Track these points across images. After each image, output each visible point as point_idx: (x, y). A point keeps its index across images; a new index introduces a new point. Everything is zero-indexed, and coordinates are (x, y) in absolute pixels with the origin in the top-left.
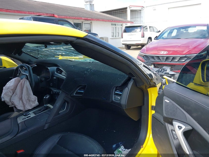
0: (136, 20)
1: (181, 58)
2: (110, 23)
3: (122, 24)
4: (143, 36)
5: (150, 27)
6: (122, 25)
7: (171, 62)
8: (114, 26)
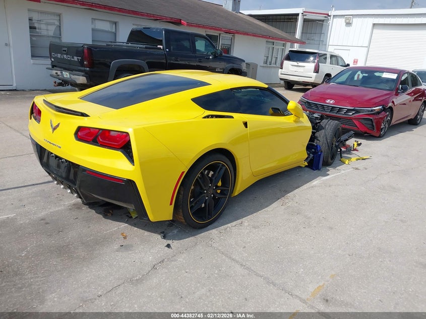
0: (312, 38)
1: (349, 110)
2: (265, 40)
3: (284, 42)
4: (317, 70)
5: (332, 56)
6: (284, 45)
7: (337, 113)
8: (271, 46)
